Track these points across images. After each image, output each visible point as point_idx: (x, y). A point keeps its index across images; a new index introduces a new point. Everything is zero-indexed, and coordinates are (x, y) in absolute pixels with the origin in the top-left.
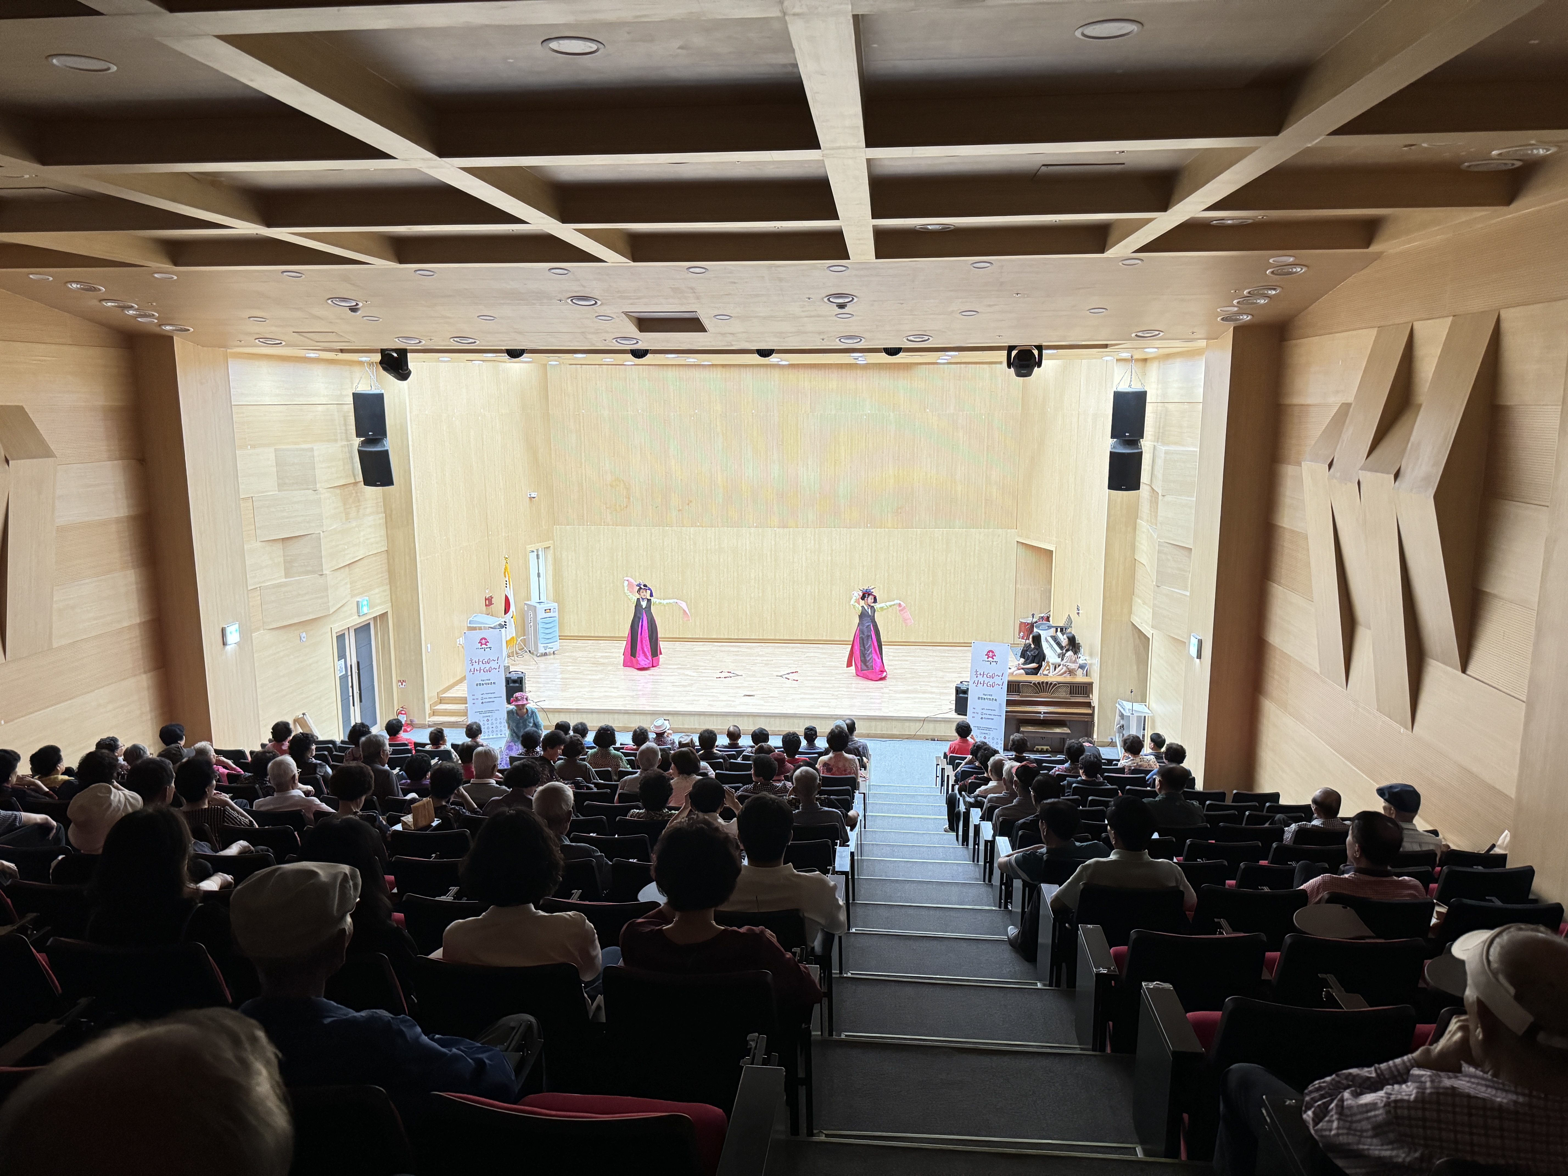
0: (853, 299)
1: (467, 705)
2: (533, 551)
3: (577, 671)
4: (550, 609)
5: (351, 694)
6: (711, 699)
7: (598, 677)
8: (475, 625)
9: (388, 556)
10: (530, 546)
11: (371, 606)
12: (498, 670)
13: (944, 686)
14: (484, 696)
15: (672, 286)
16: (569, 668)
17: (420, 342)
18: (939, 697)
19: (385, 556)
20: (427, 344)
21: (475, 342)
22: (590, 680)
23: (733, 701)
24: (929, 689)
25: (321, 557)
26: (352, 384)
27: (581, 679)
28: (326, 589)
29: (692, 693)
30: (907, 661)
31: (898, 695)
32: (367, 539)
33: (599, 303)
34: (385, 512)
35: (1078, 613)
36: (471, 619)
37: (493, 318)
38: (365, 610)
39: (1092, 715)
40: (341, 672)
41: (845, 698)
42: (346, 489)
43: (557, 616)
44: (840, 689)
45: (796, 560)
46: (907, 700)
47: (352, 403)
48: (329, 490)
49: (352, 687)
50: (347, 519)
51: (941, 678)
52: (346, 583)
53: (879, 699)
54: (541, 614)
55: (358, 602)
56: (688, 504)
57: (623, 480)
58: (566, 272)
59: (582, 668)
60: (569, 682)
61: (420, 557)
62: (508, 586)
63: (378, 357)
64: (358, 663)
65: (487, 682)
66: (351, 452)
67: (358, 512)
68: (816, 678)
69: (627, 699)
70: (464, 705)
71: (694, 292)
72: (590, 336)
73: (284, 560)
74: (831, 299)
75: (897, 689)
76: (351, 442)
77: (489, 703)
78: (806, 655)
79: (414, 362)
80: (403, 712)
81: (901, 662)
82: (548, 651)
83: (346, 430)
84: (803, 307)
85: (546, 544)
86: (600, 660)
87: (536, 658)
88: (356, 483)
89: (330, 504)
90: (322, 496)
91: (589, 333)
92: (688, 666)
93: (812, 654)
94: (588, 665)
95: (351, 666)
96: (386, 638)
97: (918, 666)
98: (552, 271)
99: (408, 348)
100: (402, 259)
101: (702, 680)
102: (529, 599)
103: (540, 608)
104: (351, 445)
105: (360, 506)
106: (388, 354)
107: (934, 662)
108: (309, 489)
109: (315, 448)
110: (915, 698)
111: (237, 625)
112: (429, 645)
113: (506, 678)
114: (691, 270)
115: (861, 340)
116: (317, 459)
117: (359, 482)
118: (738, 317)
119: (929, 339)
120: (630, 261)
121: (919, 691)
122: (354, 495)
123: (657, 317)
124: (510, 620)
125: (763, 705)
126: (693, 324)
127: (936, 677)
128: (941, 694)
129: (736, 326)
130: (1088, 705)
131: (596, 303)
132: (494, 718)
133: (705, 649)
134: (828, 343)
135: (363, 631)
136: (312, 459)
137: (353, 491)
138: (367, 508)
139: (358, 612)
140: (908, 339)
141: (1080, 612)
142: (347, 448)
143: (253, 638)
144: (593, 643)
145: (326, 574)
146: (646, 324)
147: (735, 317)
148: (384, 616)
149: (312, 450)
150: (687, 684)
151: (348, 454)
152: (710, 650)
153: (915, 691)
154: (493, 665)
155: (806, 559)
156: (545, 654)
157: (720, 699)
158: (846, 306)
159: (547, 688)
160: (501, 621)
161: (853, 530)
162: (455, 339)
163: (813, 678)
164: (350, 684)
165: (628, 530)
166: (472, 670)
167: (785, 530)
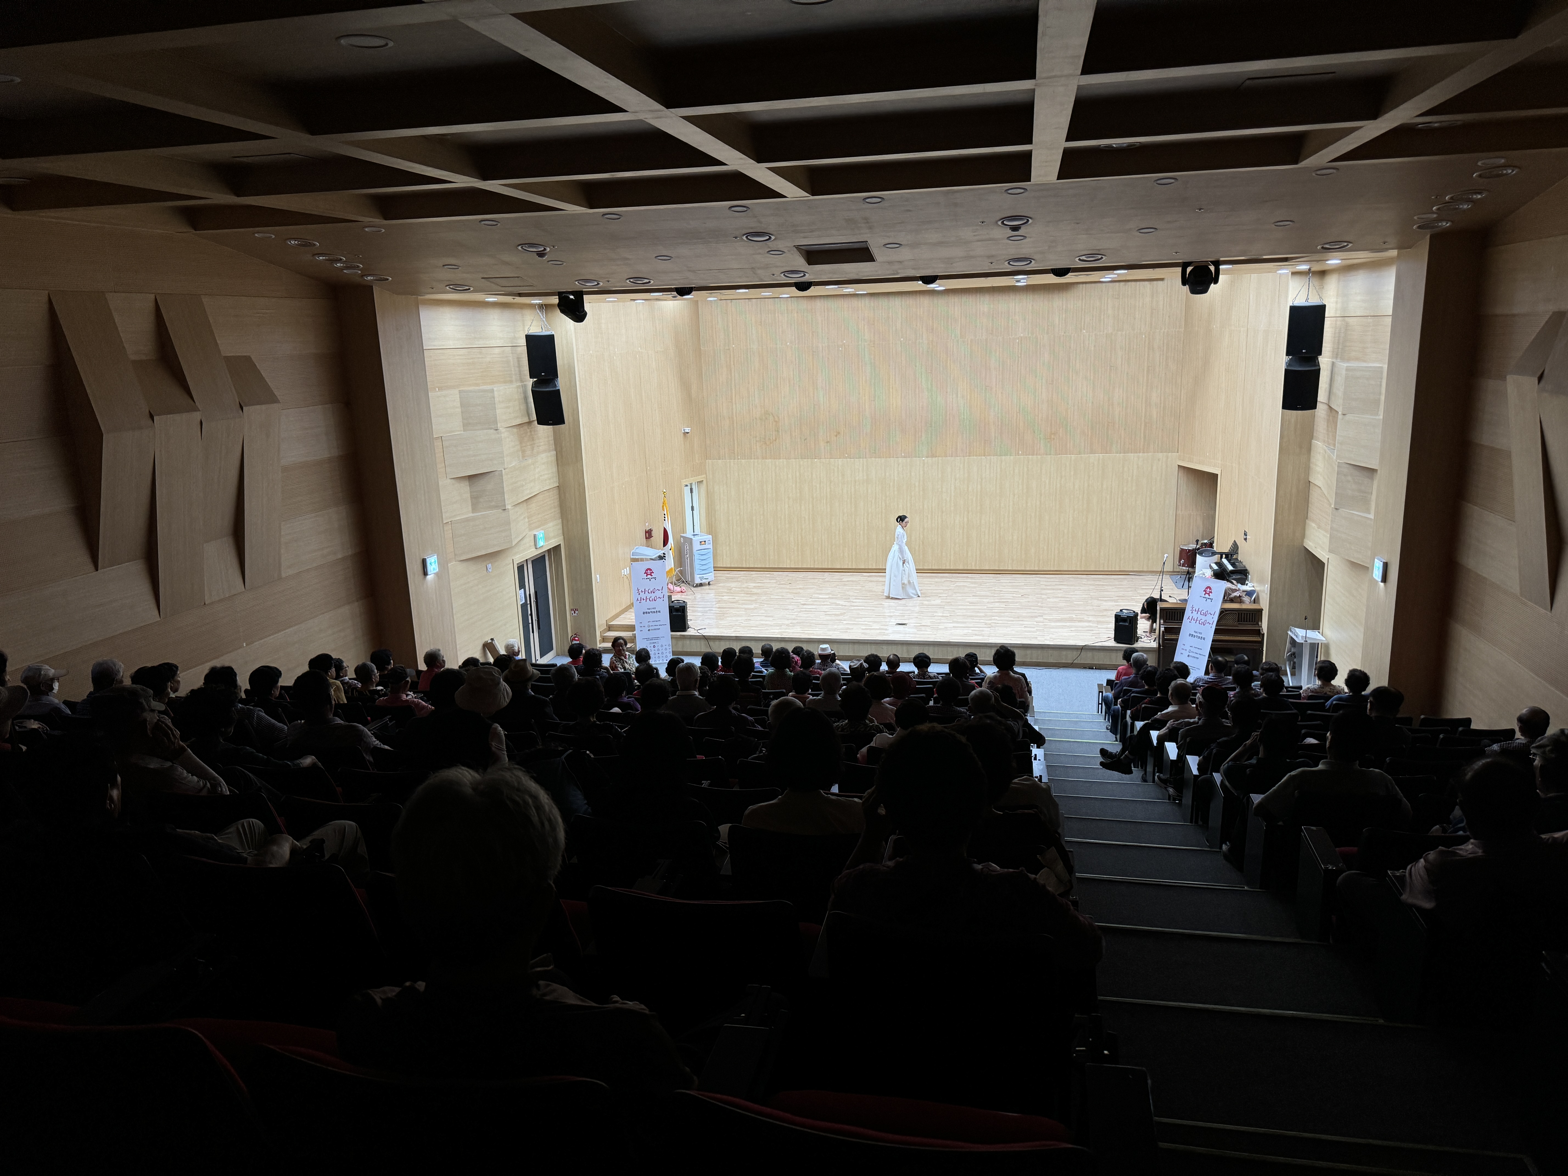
0: (1028, 221)
1: (634, 633)
2: (687, 486)
3: (734, 600)
4: (705, 541)
5: (530, 622)
6: (864, 628)
7: (752, 607)
8: (637, 557)
9: (559, 491)
10: (684, 480)
11: (546, 539)
12: (662, 599)
13: (1101, 614)
14: (650, 624)
15: (847, 218)
16: (725, 598)
17: (598, 284)
18: (1096, 625)
19: (556, 492)
20: (605, 285)
21: (649, 282)
22: (745, 609)
23: (886, 630)
24: (1086, 618)
25: (503, 493)
26: (524, 325)
27: (738, 608)
28: (509, 523)
29: (845, 622)
30: (1060, 589)
31: (1053, 624)
32: (541, 476)
33: (773, 238)
34: (556, 450)
35: (1246, 539)
36: (633, 551)
37: (669, 258)
38: (541, 543)
39: (1262, 642)
40: (521, 601)
41: (1000, 626)
42: (521, 429)
43: (712, 548)
44: (993, 618)
45: (944, 489)
46: (1062, 628)
47: (526, 345)
48: (508, 429)
49: (531, 615)
50: (523, 457)
51: (1097, 606)
52: (524, 518)
53: (1034, 628)
54: (696, 546)
55: (535, 536)
56: (836, 436)
57: (772, 414)
58: (745, 209)
59: (736, 598)
60: (727, 611)
61: (589, 492)
62: (666, 519)
63: (555, 300)
64: (536, 593)
65: (653, 610)
66: (525, 392)
67: (533, 450)
68: (968, 607)
69: (782, 627)
70: (631, 633)
71: (868, 223)
72: (759, 272)
73: (471, 496)
74: (1005, 222)
75: (1051, 617)
76: (525, 383)
77: (655, 631)
78: (955, 585)
79: (590, 304)
80: (576, 638)
81: (1055, 591)
82: (703, 581)
83: (520, 371)
84: (975, 232)
85: (699, 478)
86: (753, 590)
87: (693, 589)
88: (530, 423)
89: (509, 441)
90: (502, 435)
91: (758, 268)
92: (839, 596)
93: (962, 584)
94: (742, 595)
95: (530, 595)
96: (560, 570)
97: (1072, 595)
98: (733, 209)
99: (584, 290)
100: (592, 204)
101: (854, 609)
102: (684, 531)
103: (696, 540)
104: (525, 387)
105: (534, 444)
106: (565, 296)
107: (1089, 590)
108: (491, 429)
109: (495, 389)
110: (1071, 627)
111: (436, 556)
112: (598, 576)
113: (669, 606)
114: (867, 200)
115: (1031, 262)
116: (497, 400)
117: (533, 421)
118: (907, 245)
119: (1102, 258)
120: (808, 195)
121: (1075, 619)
122: (529, 434)
123: (826, 249)
124: (668, 552)
125: (915, 634)
126: (862, 254)
127: (1092, 606)
128: (1098, 622)
129: (905, 254)
130: (1258, 633)
131: (770, 238)
132: (660, 645)
133: (854, 579)
134: (996, 267)
135: (539, 562)
136: (493, 399)
137: (528, 430)
138: (540, 446)
139: (535, 545)
140: (1080, 260)
141: (1248, 537)
142: (521, 389)
143: (449, 567)
144: (744, 574)
145: (508, 509)
146: (814, 256)
147: (905, 245)
148: (557, 548)
149: (492, 391)
150: (839, 613)
151: (522, 396)
152: (859, 580)
153: (1071, 620)
154: (658, 594)
155: (955, 488)
156: (701, 585)
157: (873, 627)
158: (1020, 228)
159: (706, 617)
160: (661, 553)
161: (1003, 457)
162: (631, 280)
163: (965, 607)
164: (529, 613)
165: (777, 463)
166: (639, 599)
167: (934, 459)
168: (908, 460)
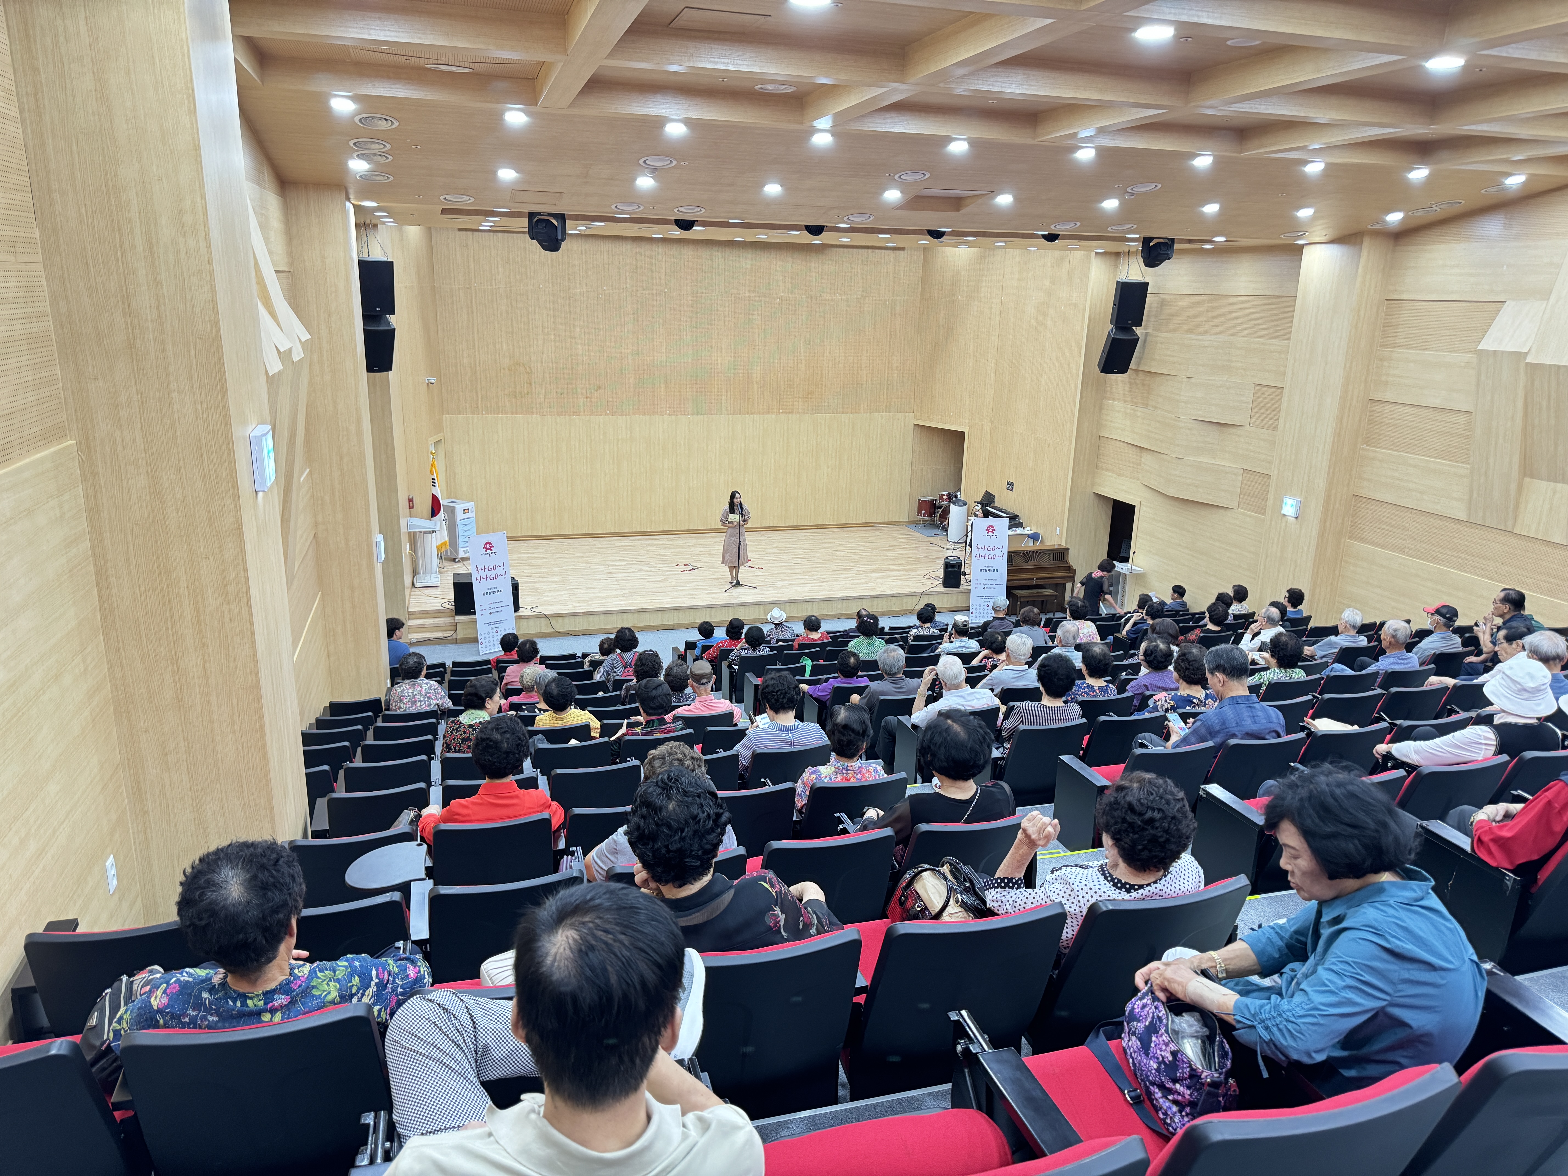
4: (468, 510)
10: (430, 439)
12: (504, 576)
14: (492, 606)
47: (358, 271)
54: (460, 515)
56: (597, 391)
57: (523, 364)
62: (436, 484)
65: (494, 590)
77: (496, 613)
85: (439, 437)
103: (459, 508)
130: (1069, 567)
154: (499, 571)
161: (766, 416)
165: (530, 420)
166: (479, 578)
167: (699, 416)
168: (674, 417)
